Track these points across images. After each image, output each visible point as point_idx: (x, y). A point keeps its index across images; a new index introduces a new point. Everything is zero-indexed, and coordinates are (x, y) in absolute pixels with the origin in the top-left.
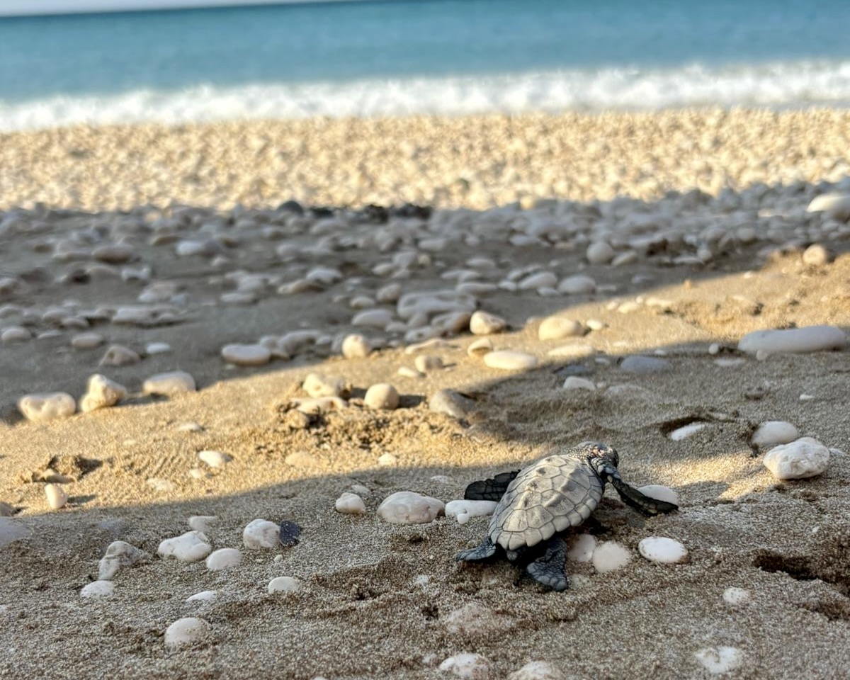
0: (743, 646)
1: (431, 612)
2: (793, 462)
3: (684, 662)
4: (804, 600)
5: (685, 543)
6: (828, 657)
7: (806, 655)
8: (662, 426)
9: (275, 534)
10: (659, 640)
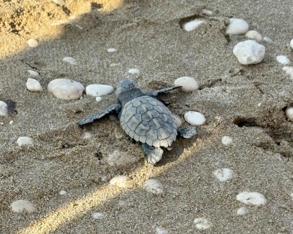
0: (232, 168)
1: (99, 156)
2: (248, 58)
3: (210, 177)
4: (254, 141)
5: (204, 114)
6: (264, 172)
7: (256, 171)
8: (179, 20)
9: (5, 108)
10: (198, 166)
